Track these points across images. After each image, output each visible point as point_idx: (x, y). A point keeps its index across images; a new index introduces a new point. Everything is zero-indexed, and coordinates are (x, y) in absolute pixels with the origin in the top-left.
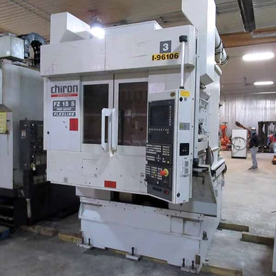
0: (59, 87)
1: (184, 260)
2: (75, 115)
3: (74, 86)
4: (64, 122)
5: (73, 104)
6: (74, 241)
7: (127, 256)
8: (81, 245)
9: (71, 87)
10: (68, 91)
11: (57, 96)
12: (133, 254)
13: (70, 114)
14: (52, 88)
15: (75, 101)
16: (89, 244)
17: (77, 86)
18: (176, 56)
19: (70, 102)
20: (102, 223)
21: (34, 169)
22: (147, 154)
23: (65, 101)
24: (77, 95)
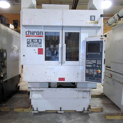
0: (31, 32)
1: (84, 108)
2: (41, 47)
3: (40, 32)
4: (34, 50)
5: (40, 41)
6: (24, 111)
7: (58, 112)
8: (33, 112)
9: (39, 32)
10: (37, 34)
11: (29, 36)
12: (61, 111)
13: (38, 46)
14: (26, 32)
15: (41, 40)
16: (37, 110)
17: (42, 32)
18: (97, 23)
19: (38, 40)
20: (43, 99)
21: (2, 76)
22: (86, 64)
23: (35, 39)
24: (42, 36)
